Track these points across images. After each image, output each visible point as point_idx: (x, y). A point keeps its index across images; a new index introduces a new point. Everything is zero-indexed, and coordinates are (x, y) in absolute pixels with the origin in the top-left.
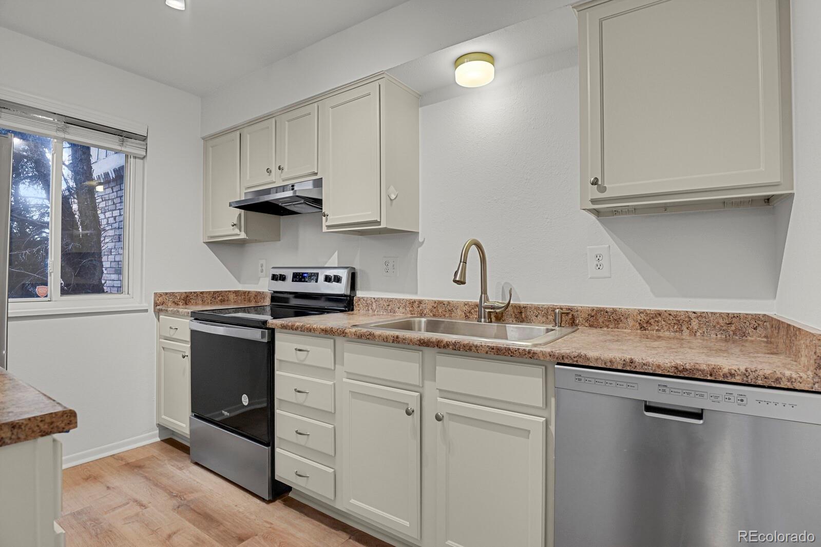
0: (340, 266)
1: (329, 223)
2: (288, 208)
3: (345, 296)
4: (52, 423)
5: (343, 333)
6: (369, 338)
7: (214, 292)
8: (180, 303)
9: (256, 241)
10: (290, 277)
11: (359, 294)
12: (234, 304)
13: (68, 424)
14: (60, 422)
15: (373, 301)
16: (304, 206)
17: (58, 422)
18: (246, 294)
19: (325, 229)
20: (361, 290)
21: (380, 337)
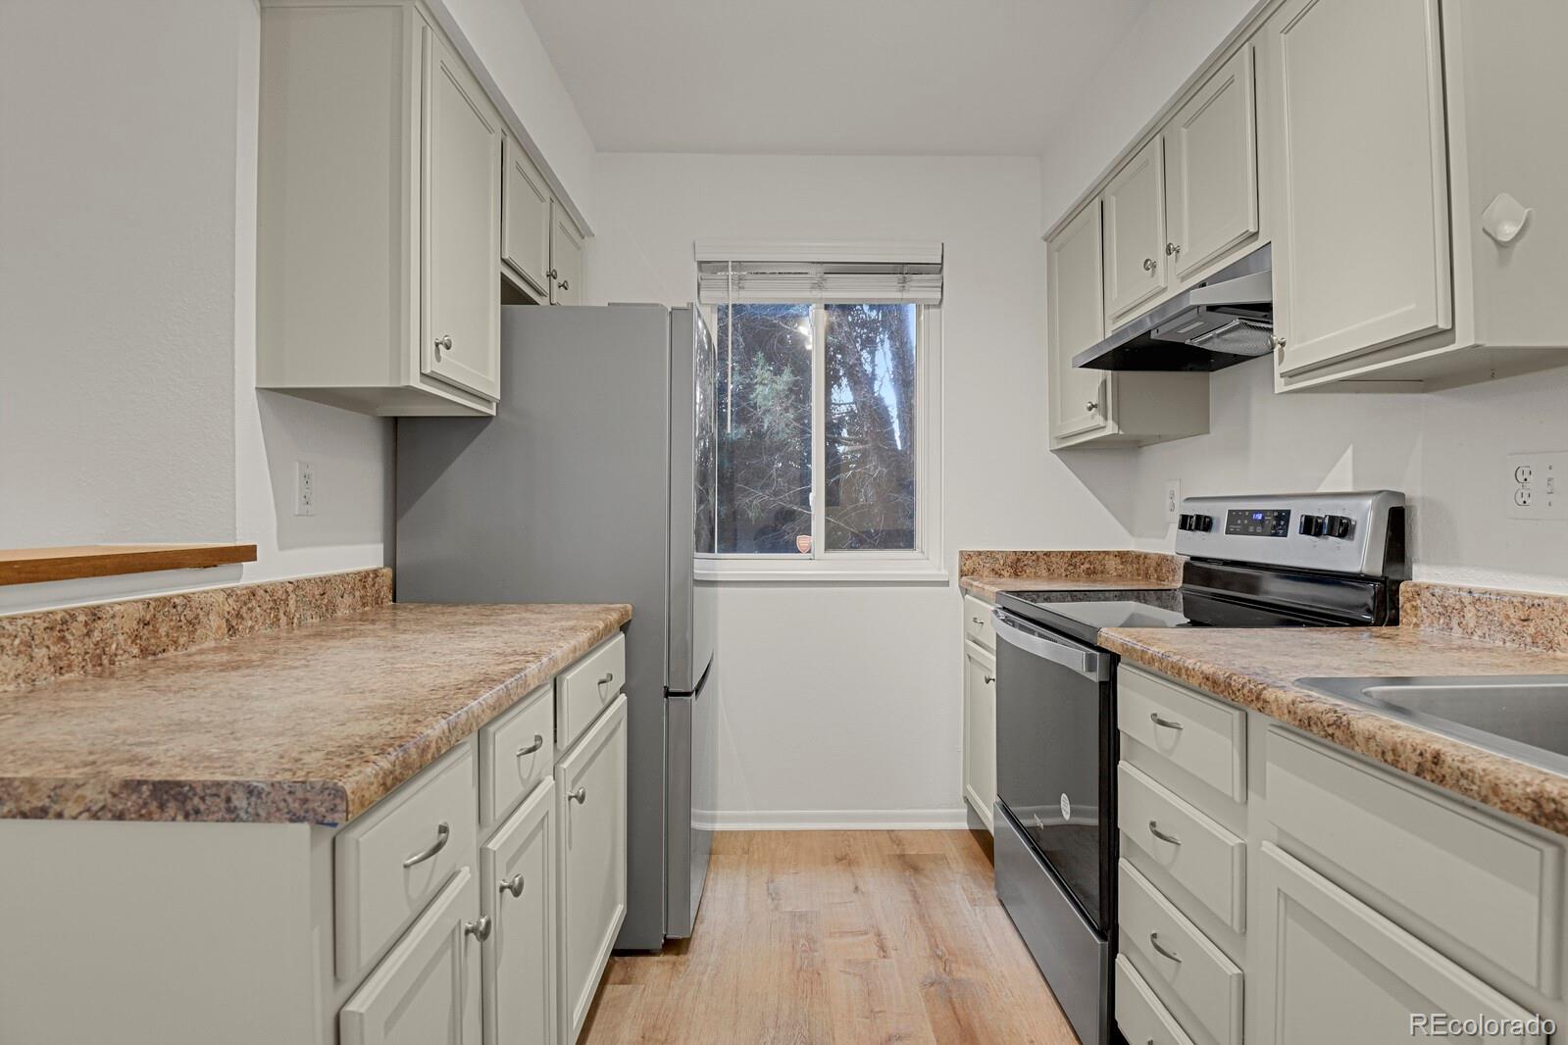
0: (1358, 490)
1: (1287, 367)
2: (1207, 346)
3: (1367, 579)
4: (305, 801)
5: (1258, 698)
6: (1332, 735)
7: (1073, 553)
8: (1005, 573)
9: (1161, 439)
10: (1222, 523)
11: (1422, 573)
12: (1115, 582)
13: (332, 810)
14: (319, 804)
15: (1467, 599)
16: (1246, 333)
17: (314, 801)
18: (1141, 559)
19: (1280, 386)
20: (1428, 563)
21: (1372, 744)
